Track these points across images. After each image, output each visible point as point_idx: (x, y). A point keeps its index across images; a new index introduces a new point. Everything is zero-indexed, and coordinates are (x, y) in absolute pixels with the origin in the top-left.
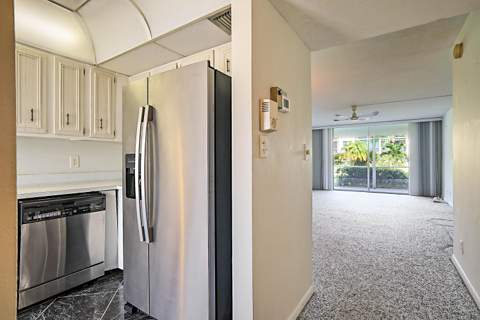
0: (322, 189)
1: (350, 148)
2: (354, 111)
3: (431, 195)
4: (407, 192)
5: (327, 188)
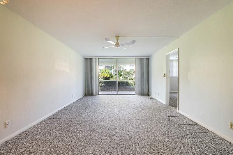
0: (92, 94)
1: (103, 72)
2: (117, 40)
3: (145, 94)
4: (135, 94)
5: (95, 94)
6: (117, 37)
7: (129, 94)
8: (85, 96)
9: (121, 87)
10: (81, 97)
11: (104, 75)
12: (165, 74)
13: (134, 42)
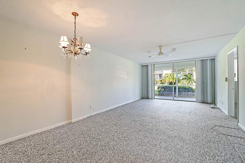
1: (167, 77)
2: (160, 49)
3: (209, 102)
4: (195, 101)
5: (151, 98)
6: (160, 47)
7: (190, 100)
8: (141, 99)
9: (182, 93)
10: (138, 99)
11: (169, 80)
12: (226, 78)
13: (174, 50)
